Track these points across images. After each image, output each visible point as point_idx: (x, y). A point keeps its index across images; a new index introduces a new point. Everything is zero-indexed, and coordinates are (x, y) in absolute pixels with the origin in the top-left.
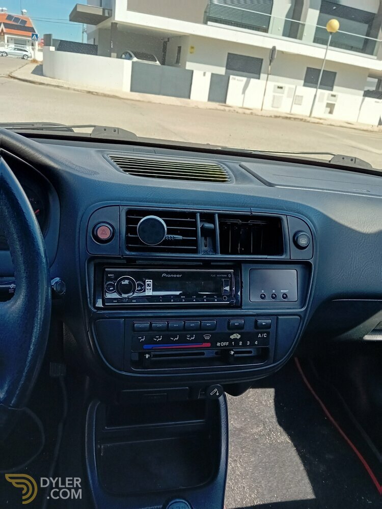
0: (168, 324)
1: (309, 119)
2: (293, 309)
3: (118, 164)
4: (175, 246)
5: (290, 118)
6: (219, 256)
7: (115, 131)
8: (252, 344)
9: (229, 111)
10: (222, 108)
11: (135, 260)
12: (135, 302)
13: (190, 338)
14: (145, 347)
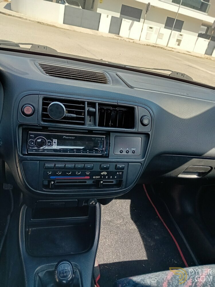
0: (65, 165)
1: (166, 48)
2: (138, 159)
3: (43, 69)
4: (72, 120)
5: (155, 46)
6: (97, 128)
7: (44, 48)
8: (113, 178)
9: (121, 39)
10: (117, 37)
11: (47, 127)
12: (46, 152)
13: (78, 173)
14: (51, 177)
